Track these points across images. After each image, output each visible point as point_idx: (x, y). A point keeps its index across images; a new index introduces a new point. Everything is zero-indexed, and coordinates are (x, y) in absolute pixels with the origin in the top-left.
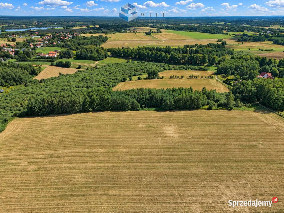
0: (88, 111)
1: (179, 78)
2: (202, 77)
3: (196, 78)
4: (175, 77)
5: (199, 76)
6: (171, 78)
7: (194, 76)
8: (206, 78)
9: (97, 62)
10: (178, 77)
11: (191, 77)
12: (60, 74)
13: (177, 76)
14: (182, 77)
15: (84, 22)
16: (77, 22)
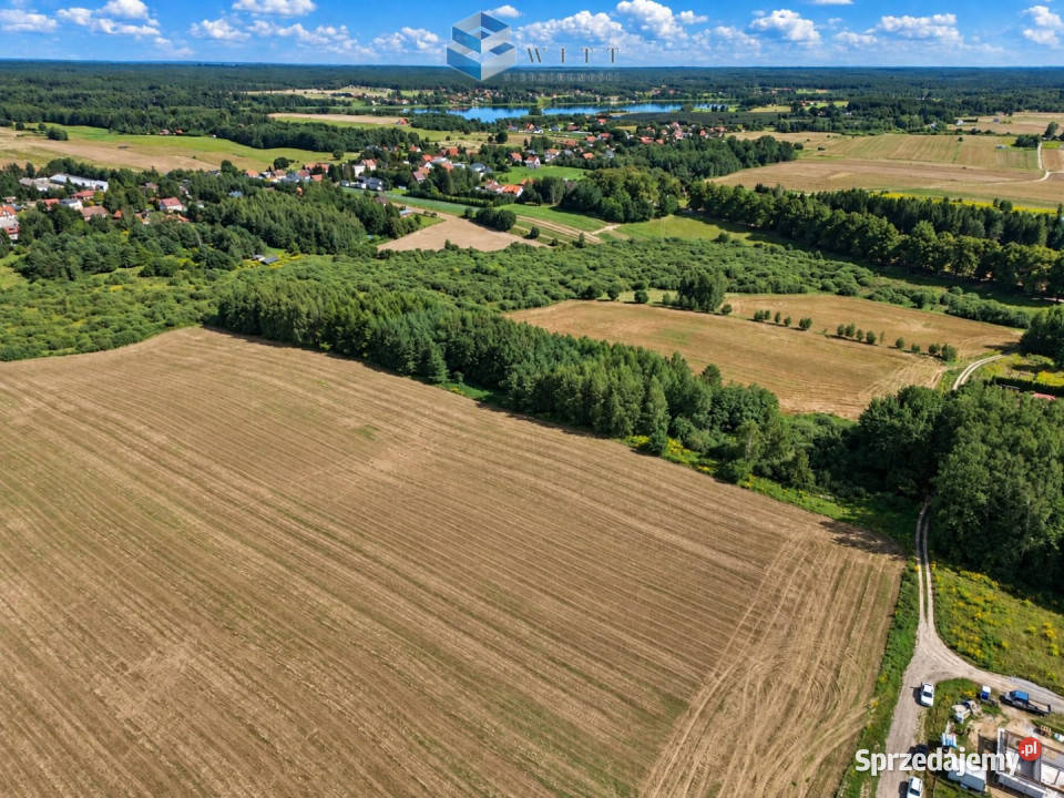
0: (316, 348)
1: (790, 326)
2: (899, 345)
3: (870, 341)
4: (772, 320)
5: (882, 335)
6: (758, 318)
7: (860, 333)
8: (915, 350)
9: (610, 228)
10: (787, 322)
11: (844, 333)
12: (448, 245)
13: (783, 318)
14: (804, 325)
15: (830, 88)
16: (800, 86)
